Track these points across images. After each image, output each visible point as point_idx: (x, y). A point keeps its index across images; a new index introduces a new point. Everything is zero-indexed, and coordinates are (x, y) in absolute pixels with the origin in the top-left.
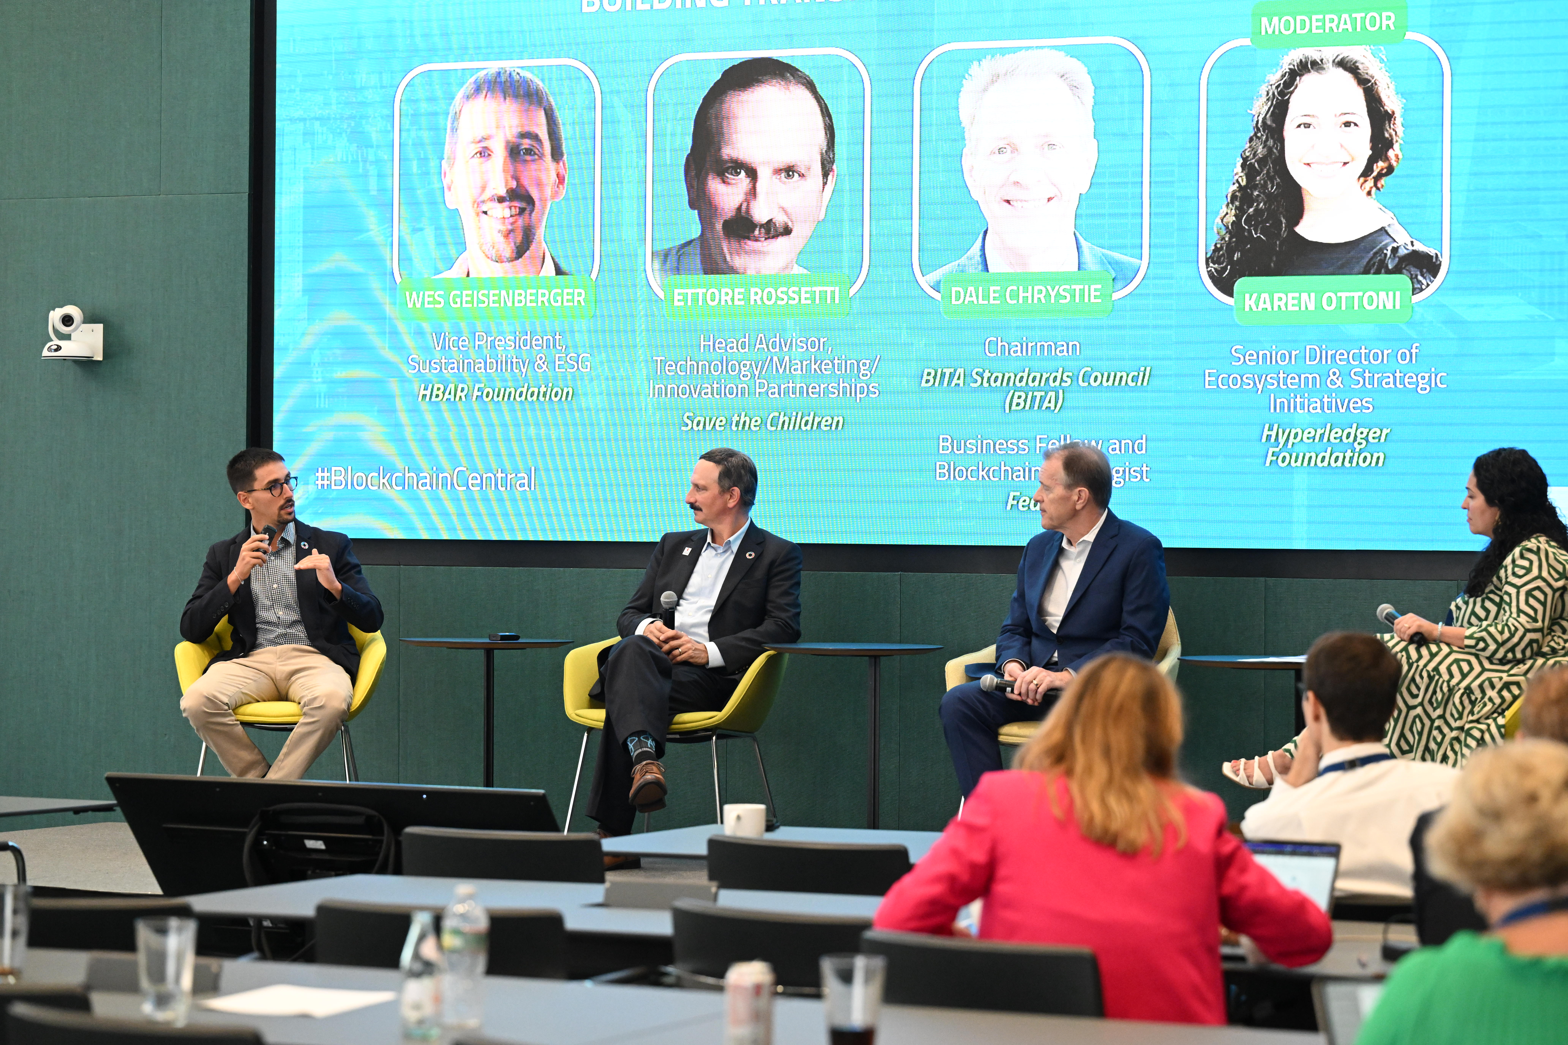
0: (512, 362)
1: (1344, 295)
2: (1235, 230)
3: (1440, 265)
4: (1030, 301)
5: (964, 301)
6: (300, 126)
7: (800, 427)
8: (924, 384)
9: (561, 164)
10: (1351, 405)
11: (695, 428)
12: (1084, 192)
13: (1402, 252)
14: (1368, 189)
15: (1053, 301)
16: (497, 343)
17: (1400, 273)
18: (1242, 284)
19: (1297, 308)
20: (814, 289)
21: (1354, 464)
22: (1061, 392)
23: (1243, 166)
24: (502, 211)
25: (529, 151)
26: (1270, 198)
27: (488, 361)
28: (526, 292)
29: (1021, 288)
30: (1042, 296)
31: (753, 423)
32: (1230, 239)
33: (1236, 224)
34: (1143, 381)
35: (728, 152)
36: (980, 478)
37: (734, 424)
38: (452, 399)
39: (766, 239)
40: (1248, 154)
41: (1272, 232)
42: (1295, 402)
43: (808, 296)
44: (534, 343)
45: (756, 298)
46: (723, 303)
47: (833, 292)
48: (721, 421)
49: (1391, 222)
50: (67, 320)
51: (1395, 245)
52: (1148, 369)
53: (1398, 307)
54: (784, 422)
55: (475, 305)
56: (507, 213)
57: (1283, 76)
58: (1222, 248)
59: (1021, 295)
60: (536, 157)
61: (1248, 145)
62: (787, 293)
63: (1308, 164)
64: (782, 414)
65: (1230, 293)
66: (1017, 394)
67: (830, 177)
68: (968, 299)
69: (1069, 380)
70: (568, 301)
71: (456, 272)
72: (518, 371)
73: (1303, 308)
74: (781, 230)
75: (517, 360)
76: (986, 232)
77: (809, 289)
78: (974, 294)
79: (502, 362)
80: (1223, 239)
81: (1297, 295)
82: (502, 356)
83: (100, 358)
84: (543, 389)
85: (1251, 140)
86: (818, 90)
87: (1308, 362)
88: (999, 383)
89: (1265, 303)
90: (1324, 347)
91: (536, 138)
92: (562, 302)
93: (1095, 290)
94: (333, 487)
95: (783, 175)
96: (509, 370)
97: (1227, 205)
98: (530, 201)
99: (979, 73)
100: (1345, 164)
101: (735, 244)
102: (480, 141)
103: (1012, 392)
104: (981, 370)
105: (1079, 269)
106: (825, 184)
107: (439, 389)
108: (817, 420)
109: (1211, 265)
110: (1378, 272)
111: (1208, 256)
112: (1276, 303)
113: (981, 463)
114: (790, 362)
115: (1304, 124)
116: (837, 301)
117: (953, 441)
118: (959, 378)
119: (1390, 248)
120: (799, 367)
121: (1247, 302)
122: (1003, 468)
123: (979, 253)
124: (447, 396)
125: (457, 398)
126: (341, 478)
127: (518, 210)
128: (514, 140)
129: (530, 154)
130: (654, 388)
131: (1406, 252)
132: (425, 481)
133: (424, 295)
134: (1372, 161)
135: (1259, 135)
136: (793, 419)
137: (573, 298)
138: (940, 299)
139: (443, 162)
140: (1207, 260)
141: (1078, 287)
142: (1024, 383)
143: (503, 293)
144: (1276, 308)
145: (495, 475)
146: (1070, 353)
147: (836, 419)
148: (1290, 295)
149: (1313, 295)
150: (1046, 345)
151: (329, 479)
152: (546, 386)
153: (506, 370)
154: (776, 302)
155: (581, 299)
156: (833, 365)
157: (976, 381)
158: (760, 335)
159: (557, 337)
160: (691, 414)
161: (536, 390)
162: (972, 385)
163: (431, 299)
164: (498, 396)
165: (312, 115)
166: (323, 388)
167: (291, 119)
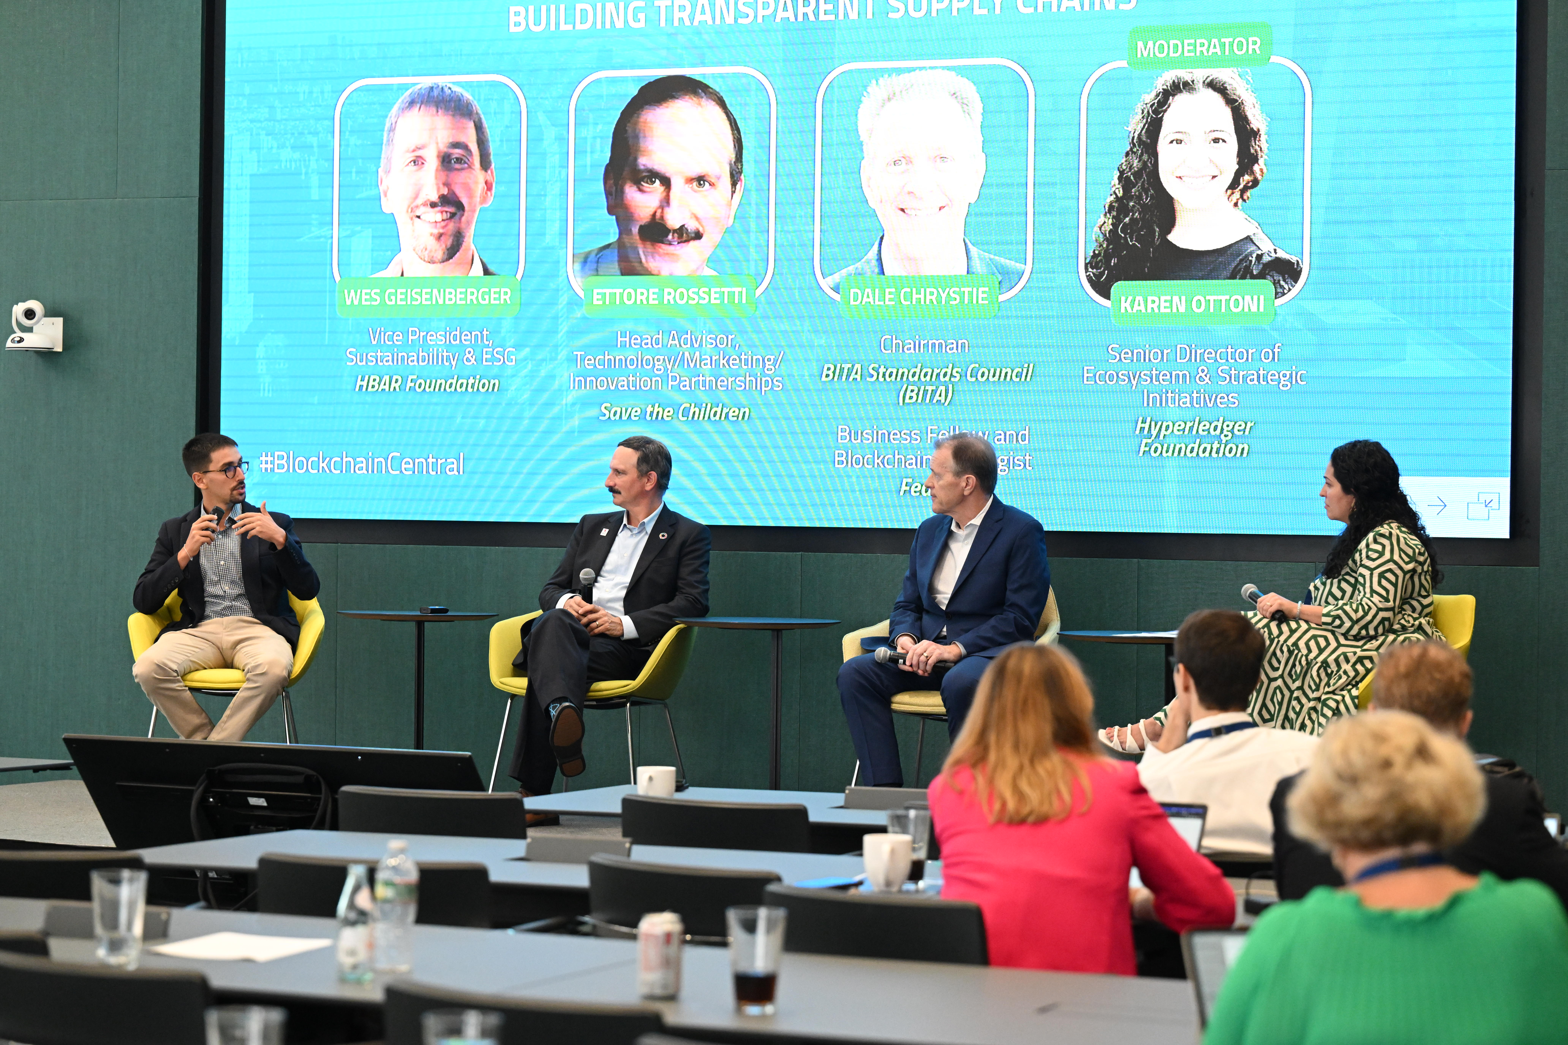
0: (443, 356)
1: (1211, 298)
2: (1112, 238)
3: (1301, 271)
4: (922, 302)
5: (861, 302)
6: (247, 135)
7: (709, 417)
8: (824, 378)
9: (489, 172)
10: (1218, 400)
11: (613, 418)
12: (973, 201)
13: (1266, 259)
14: (1235, 201)
15: (943, 302)
16: (429, 338)
17: (1264, 278)
19: (1169, 310)
20: (723, 289)
21: (1221, 454)
22: (950, 386)
23: (1120, 178)
24: (435, 215)
25: (459, 160)
26: (1144, 208)
27: (421, 354)
28: (456, 291)
29: (914, 290)
30: (933, 298)
31: (666, 414)
32: (1108, 246)
33: (1113, 232)
34: (1026, 376)
35: (644, 162)
36: (876, 466)
37: (648, 414)
38: (387, 390)
39: (679, 243)
40: (1124, 167)
42: (1167, 397)
43: (717, 296)
44: (463, 338)
45: (669, 297)
46: (638, 302)
47: (740, 293)
48: (636, 412)
49: (1256, 231)
50: (30, 314)
51: (1259, 252)
52: (1031, 366)
53: (1262, 309)
54: (694, 413)
55: (409, 303)
56: (439, 217)
57: (1157, 95)
58: (1099, 254)
59: (915, 296)
60: (466, 165)
61: (1125, 159)
62: (698, 294)
63: (1180, 177)
64: (693, 405)
65: (1106, 295)
66: (910, 388)
67: (738, 186)
68: (865, 299)
69: (958, 375)
70: (494, 299)
71: (392, 271)
72: (448, 364)
73: (1175, 310)
74: (693, 235)
75: (448, 354)
76: (882, 238)
77: (718, 290)
78: (871, 296)
79: (433, 355)
80: (1101, 246)
81: (1169, 298)
82: (433, 350)
83: (59, 349)
84: (471, 381)
85: (1127, 154)
86: (728, 106)
87: (1178, 360)
88: (893, 378)
89: (1139, 305)
90: (1193, 346)
91: (465, 147)
92: (490, 301)
93: (983, 293)
94: (276, 470)
95: (695, 184)
96: (440, 363)
97: (1105, 215)
98: (460, 207)
99: (877, 91)
100: (1214, 177)
102: (414, 151)
103: (905, 386)
104: (877, 366)
105: (968, 273)
106: (733, 192)
107: (374, 380)
108: (725, 411)
109: (1090, 270)
110: (1243, 277)
111: (1088, 261)
112: (1150, 305)
113: (876, 452)
114: (701, 357)
115: (1177, 140)
116: (744, 301)
117: (850, 432)
118: (856, 373)
119: (1254, 256)
120: (709, 361)
121: (1123, 305)
122: (897, 457)
123: (876, 257)
124: (382, 387)
125: (392, 389)
126: (284, 462)
127: (448, 214)
128: (446, 150)
129: (461, 163)
130: (574, 380)
131: (1270, 259)
132: (361, 465)
133: (361, 292)
134: (1238, 175)
135: (1135, 150)
136: (703, 410)
137: (500, 296)
138: (839, 300)
139: (380, 170)
140: (1086, 265)
141: (967, 290)
142: (916, 378)
143: (435, 291)
144: (1149, 310)
145: (426, 460)
146: (960, 351)
147: (742, 410)
148: (1163, 298)
149: (1183, 298)
150: (937, 343)
151: (272, 463)
152: (474, 378)
153: (438, 363)
154: (687, 302)
155: (507, 297)
156: (740, 360)
157: (872, 376)
158: (673, 332)
159: (485, 333)
160: (608, 405)
161: (465, 382)
162: (868, 379)
163: (368, 297)
164: (430, 387)
165: (258, 125)
166: (268, 379)
167: (238, 129)
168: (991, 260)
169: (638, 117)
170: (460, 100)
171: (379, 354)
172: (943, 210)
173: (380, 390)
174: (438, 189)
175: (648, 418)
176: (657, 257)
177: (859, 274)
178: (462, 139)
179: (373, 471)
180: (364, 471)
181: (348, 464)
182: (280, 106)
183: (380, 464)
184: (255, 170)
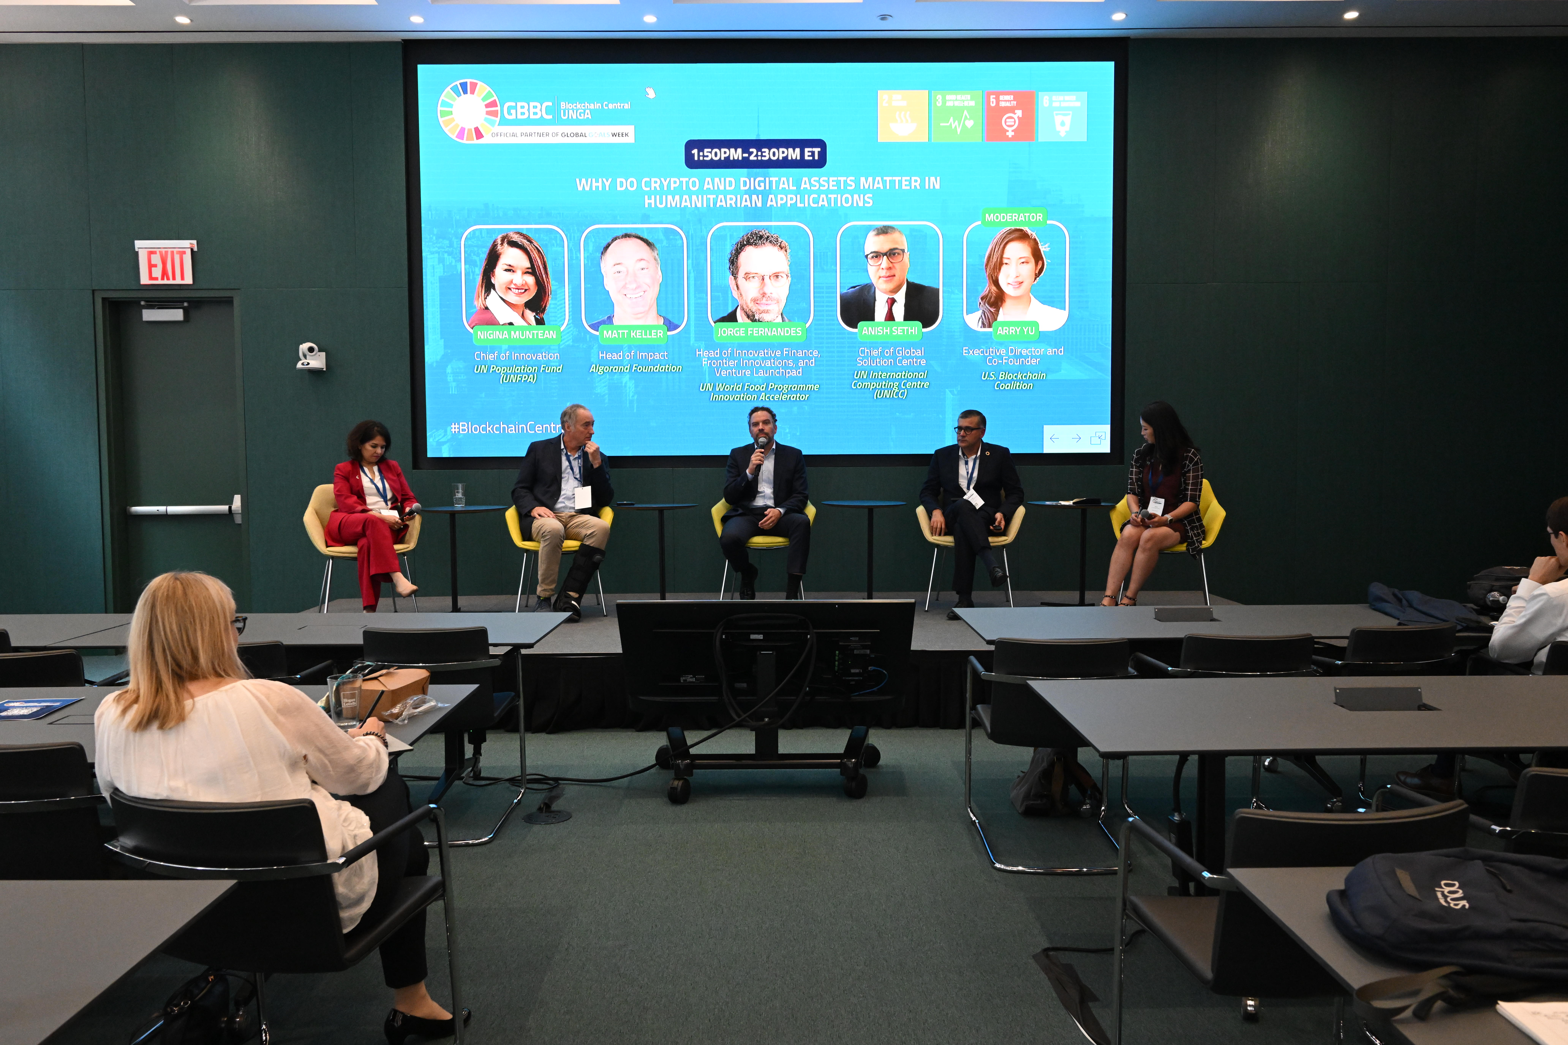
6: (437, 255)
50: (311, 350)
83: (325, 370)
94: (461, 432)
126: (465, 428)
132: (512, 429)
151: (459, 428)
165: (443, 250)
166: (454, 384)
167: (431, 252)
179: (519, 431)
180: (514, 432)
181: (504, 428)
182: (456, 240)
183: (522, 428)
184: (442, 274)
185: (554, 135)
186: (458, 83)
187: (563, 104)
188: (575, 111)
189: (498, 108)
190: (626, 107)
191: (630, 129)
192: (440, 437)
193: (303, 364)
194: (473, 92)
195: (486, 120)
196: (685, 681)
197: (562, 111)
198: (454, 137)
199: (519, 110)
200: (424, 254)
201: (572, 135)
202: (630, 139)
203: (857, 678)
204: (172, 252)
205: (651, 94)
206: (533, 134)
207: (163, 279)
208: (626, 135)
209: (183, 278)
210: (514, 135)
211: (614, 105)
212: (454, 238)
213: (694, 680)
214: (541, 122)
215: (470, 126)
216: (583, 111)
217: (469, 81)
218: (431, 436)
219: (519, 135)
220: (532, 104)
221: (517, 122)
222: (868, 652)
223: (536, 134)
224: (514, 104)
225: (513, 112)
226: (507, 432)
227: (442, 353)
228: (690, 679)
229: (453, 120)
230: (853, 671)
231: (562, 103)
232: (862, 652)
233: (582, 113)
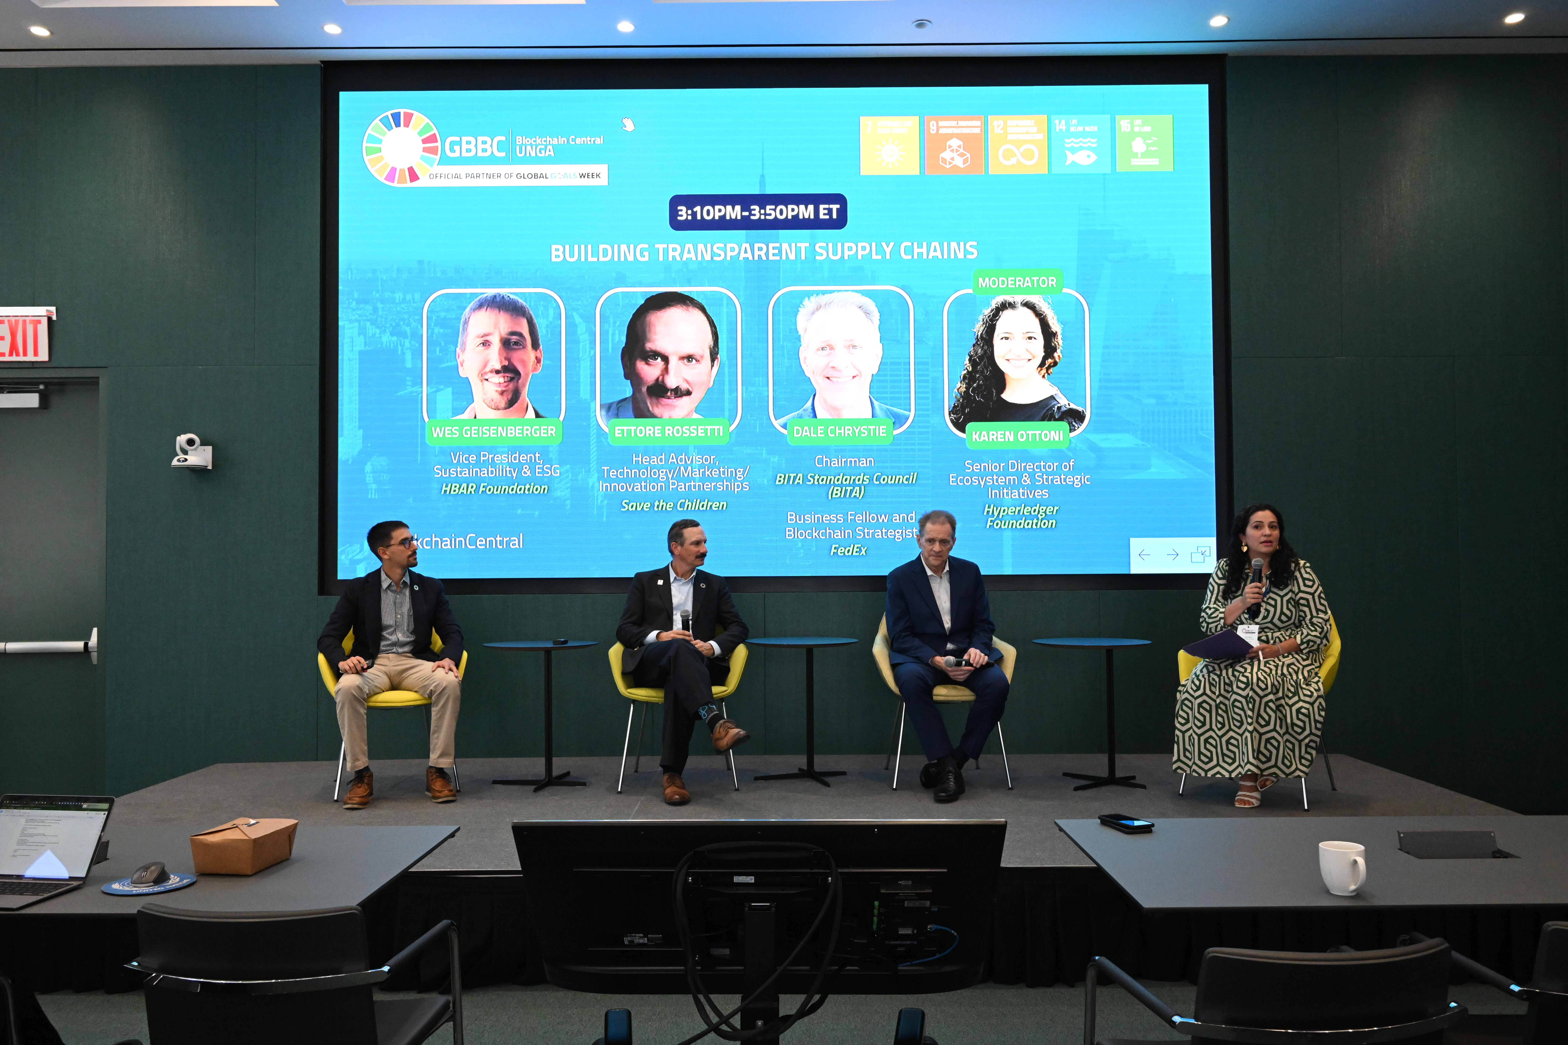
0: (506, 471)
1: (1030, 432)
2: (966, 396)
3: (1085, 417)
4: (843, 435)
5: (802, 435)
6: (357, 324)
7: (699, 508)
8: (777, 483)
9: (538, 351)
10: (1036, 494)
11: (630, 509)
12: (875, 373)
13: (1063, 409)
14: (1043, 374)
15: (857, 435)
16: (495, 459)
18: (970, 426)
19: (1003, 440)
20: (706, 427)
21: (1038, 527)
22: (863, 487)
23: (970, 360)
24: (499, 379)
25: (516, 343)
26: (986, 378)
27: (490, 469)
28: (515, 428)
29: (837, 428)
30: (850, 432)
31: (668, 506)
34: (912, 480)
35: (649, 346)
36: (814, 537)
37: (656, 506)
38: (465, 493)
39: (675, 398)
40: (972, 354)
41: (988, 397)
42: (1003, 492)
43: (703, 431)
44: (521, 458)
45: (669, 432)
46: (647, 435)
47: (719, 429)
48: (647, 505)
49: (1056, 392)
51: (1059, 405)
52: (916, 474)
53: (1061, 439)
54: (688, 505)
55: (480, 436)
56: (502, 380)
57: (992, 311)
58: (958, 406)
59: (837, 431)
60: (521, 347)
62: (689, 430)
64: (687, 500)
65: (963, 431)
66: (836, 488)
67: (716, 362)
68: (804, 433)
69: (868, 480)
70: (544, 433)
72: (510, 475)
73: (1007, 440)
74: (685, 393)
75: (510, 469)
77: (703, 427)
78: (808, 431)
79: (499, 470)
81: (1003, 432)
82: (499, 466)
83: (210, 467)
84: (527, 486)
85: (974, 345)
86: (708, 311)
87: (1010, 470)
88: (824, 482)
89: (984, 437)
90: (1019, 461)
91: (520, 335)
92: (540, 435)
95: (685, 360)
96: (504, 475)
97: (961, 382)
98: (517, 373)
99: (809, 304)
100: (1029, 360)
101: (654, 400)
102: (482, 337)
103: (833, 487)
104: (813, 475)
106: (712, 366)
107: (455, 487)
108: (710, 504)
110: (1049, 420)
111: (950, 410)
112: (991, 437)
113: (814, 528)
114: (692, 470)
115: (1005, 338)
116: (721, 434)
117: (796, 516)
118: (799, 479)
119: (1056, 407)
120: (698, 473)
121: (974, 437)
122: (828, 531)
123: (811, 408)
124: (461, 491)
125: (469, 492)
128: (506, 336)
129: (517, 345)
130: (602, 486)
131: (1065, 409)
132: (446, 543)
133: (445, 429)
135: (979, 343)
136: (694, 503)
137: (548, 431)
139: (457, 349)
141: (872, 427)
142: (840, 482)
143: (500, 428)
144: (991, 440)
145: (495, 539)
146: (868, 465)
147: (722, 503)
148: (999, 433)
149: (1012, 432)
150: (853, 460)
152: (530, 485)
153: (502, 475)
154: (682, 435)
155: (553, 432)
156: (720, 472)
157: (810, 481)
158: (672, 454)
159: (537, 455)
160: (627, 501)
161: (523, 487)
162: (807, 483)
163: (450, 432)
164: (497, 491)
165: (365, 318)
166: (374, 486)
167: (349, 320)
168: (887, 409)
169: (645, 317)
170: (516, 304)
171: (459, 469)
172: (855, 378)
173: (460, 493)
174: (501, 362)
175: (656, 509)
176: (660, 406)
177: (800, 417)
178: (518, 330)
179: (455, 546)
180: (449, 547)
181: (437, 542)
182: (381, 306)
183: (460, 542)
184: (363, 348)
185: (507, 177)
186: (389, 113)
187: (519, 139)
188: (534, 147)
189: (439, 144)
190: (598, 141)
191: (602, 169)
192: (355, 553)
193: (179, 460)
194: (407, 125)
195: (422, 158)
196: (631, 942)
197: (518, 147)
198: (382, 179)
199: (465, 146)
200: (340, 323)
201: (530, 176)
202: (603, 181)
203: (908, 942)
204: (25, 321)
205: (629, 126)
206: (481, 175)
207: (11, 354)
208: (598, 175)
209: (36, 354)
210: (457, 176)
211: (582, 139)
212: (378, 303)
213: (645, 940)
214: (492, 160)
215: (402, 165)
216: (543, 147)
217: (402, 111)
218: (343, 552)
219: (463, 176)
220: (480, 139)
221: (461, 161)
222: (928, 903)
223: (485, 175)
224: (458, 139)
225: (457, 148)
226: (440, 547)
227: (360, 447)
228: (639, 939)
229: (381, 158)
230: (902, 931)
231: (517, 137)
232: (917, 904)
233: (543, 149)
